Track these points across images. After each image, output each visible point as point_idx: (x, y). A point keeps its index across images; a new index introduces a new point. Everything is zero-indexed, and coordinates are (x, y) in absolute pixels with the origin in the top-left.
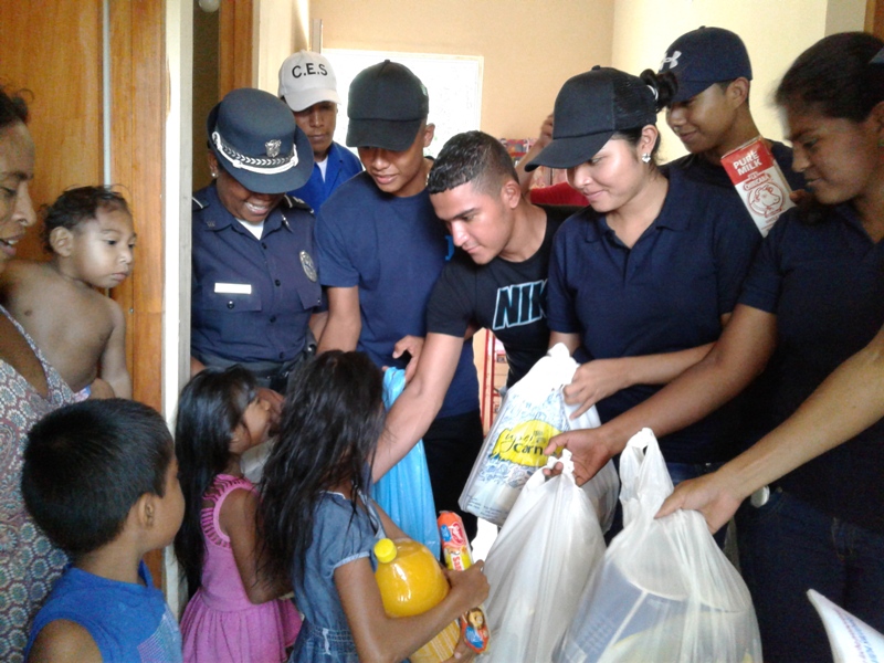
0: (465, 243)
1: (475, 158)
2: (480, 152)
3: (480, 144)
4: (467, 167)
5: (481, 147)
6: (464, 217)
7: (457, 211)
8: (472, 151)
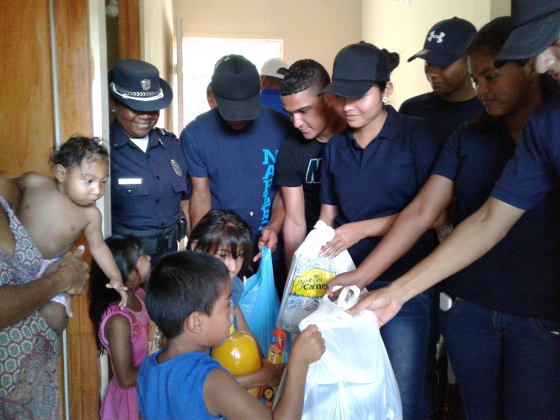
0: (301, 127)
1: (310, 76)
2: (314, 73)
3: (314, 67)
4: (306, 81)
5: (314, 69)
6: (301, 111)
7: (297, 107)
8: (309, 72)
